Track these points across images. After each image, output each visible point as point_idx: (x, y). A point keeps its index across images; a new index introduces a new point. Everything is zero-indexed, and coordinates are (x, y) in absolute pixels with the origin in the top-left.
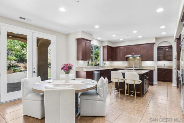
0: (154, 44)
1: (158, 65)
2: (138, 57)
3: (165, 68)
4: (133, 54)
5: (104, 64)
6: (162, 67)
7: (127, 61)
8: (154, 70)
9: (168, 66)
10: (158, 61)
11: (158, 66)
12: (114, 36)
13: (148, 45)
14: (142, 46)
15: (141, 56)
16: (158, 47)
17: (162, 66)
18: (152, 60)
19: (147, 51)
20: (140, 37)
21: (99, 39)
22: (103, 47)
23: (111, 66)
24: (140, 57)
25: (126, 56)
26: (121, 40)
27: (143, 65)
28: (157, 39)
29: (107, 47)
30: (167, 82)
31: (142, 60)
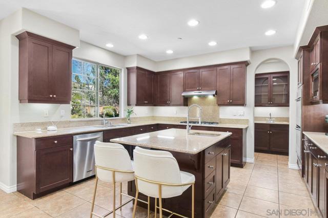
0: (246, 64)
1: (255, 116)
2: (211, 98)
3: (272, 122)
4: (199, 90)
5: (129, 112)
6: (265, 120)
7: (187, 106)
8: (246, 129)
9: (277, 119)
10: (256, 106)
11: (255, 118)
12: (143, 37)
13: (232, 67)
14: (219, 68)
15: (216, 94)
16: (256, 75)
17: (265, 118)
18: (242, 103)
19: (232, 81)
20: (213, 44)
21: (110, 46)
22: (129, 70)
23: (153, 117)
24: (214, 95)
25: (184, 94)
26: (170, 52)
27: (221, 116)
28: (253, 51)
29: (135, 70)
30: (275, 156)
31: (220, 105)
